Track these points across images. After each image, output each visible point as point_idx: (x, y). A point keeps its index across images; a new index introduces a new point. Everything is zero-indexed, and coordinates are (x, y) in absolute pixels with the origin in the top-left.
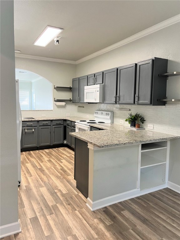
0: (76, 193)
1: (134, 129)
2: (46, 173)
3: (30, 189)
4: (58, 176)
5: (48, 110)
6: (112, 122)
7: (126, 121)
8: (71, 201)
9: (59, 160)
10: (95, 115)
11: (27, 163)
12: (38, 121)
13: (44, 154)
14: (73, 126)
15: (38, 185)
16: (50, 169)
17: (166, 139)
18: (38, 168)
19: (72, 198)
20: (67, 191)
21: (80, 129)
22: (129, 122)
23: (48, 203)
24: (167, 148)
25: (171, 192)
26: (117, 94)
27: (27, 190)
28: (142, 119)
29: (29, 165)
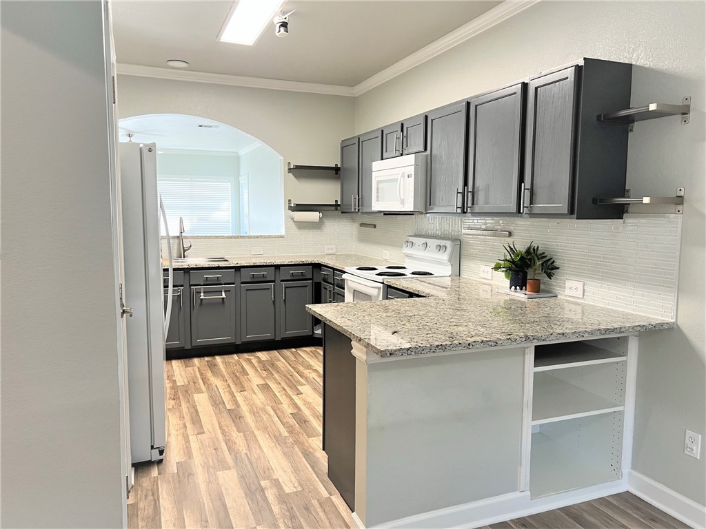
0: (325, 494)
1: (521, 296)
2: (247, 424)
3: (190, 474)
4: (280, 435)
5: (270, 237)
6: (458, 273)
7: (497, 268)
8: (302, 520)
9: (294, 386)
10: (407, 250)
11: (199, 391)
12: (238, 269)
13: (253, 366)
14: (340, 282)
15: (216, 461)
16: (261, 414)
17: (620, 330)
18: (226, 408)
19: (307, 509)
20: (296, 485)
21: (356, 293)
22: (506, 271)
23: (233, 520)
24: (626, 362)
25: (638, 509)
26: (466, 183)
27: (178, 476)
28: (549, 263)
29: (202, 400)
